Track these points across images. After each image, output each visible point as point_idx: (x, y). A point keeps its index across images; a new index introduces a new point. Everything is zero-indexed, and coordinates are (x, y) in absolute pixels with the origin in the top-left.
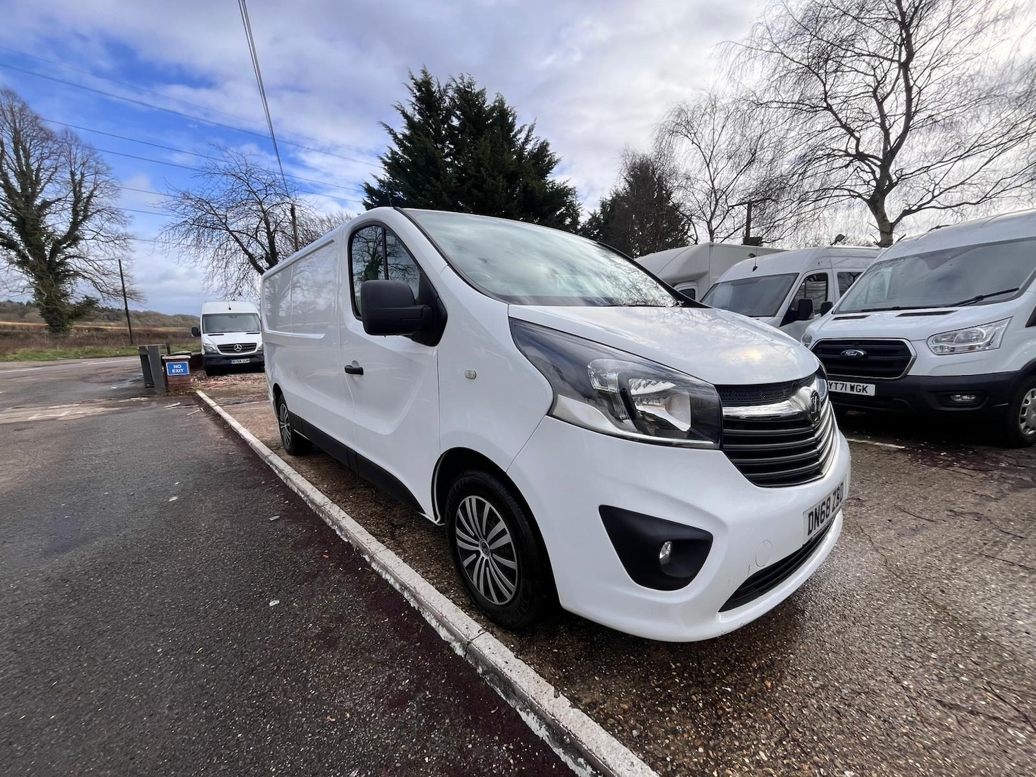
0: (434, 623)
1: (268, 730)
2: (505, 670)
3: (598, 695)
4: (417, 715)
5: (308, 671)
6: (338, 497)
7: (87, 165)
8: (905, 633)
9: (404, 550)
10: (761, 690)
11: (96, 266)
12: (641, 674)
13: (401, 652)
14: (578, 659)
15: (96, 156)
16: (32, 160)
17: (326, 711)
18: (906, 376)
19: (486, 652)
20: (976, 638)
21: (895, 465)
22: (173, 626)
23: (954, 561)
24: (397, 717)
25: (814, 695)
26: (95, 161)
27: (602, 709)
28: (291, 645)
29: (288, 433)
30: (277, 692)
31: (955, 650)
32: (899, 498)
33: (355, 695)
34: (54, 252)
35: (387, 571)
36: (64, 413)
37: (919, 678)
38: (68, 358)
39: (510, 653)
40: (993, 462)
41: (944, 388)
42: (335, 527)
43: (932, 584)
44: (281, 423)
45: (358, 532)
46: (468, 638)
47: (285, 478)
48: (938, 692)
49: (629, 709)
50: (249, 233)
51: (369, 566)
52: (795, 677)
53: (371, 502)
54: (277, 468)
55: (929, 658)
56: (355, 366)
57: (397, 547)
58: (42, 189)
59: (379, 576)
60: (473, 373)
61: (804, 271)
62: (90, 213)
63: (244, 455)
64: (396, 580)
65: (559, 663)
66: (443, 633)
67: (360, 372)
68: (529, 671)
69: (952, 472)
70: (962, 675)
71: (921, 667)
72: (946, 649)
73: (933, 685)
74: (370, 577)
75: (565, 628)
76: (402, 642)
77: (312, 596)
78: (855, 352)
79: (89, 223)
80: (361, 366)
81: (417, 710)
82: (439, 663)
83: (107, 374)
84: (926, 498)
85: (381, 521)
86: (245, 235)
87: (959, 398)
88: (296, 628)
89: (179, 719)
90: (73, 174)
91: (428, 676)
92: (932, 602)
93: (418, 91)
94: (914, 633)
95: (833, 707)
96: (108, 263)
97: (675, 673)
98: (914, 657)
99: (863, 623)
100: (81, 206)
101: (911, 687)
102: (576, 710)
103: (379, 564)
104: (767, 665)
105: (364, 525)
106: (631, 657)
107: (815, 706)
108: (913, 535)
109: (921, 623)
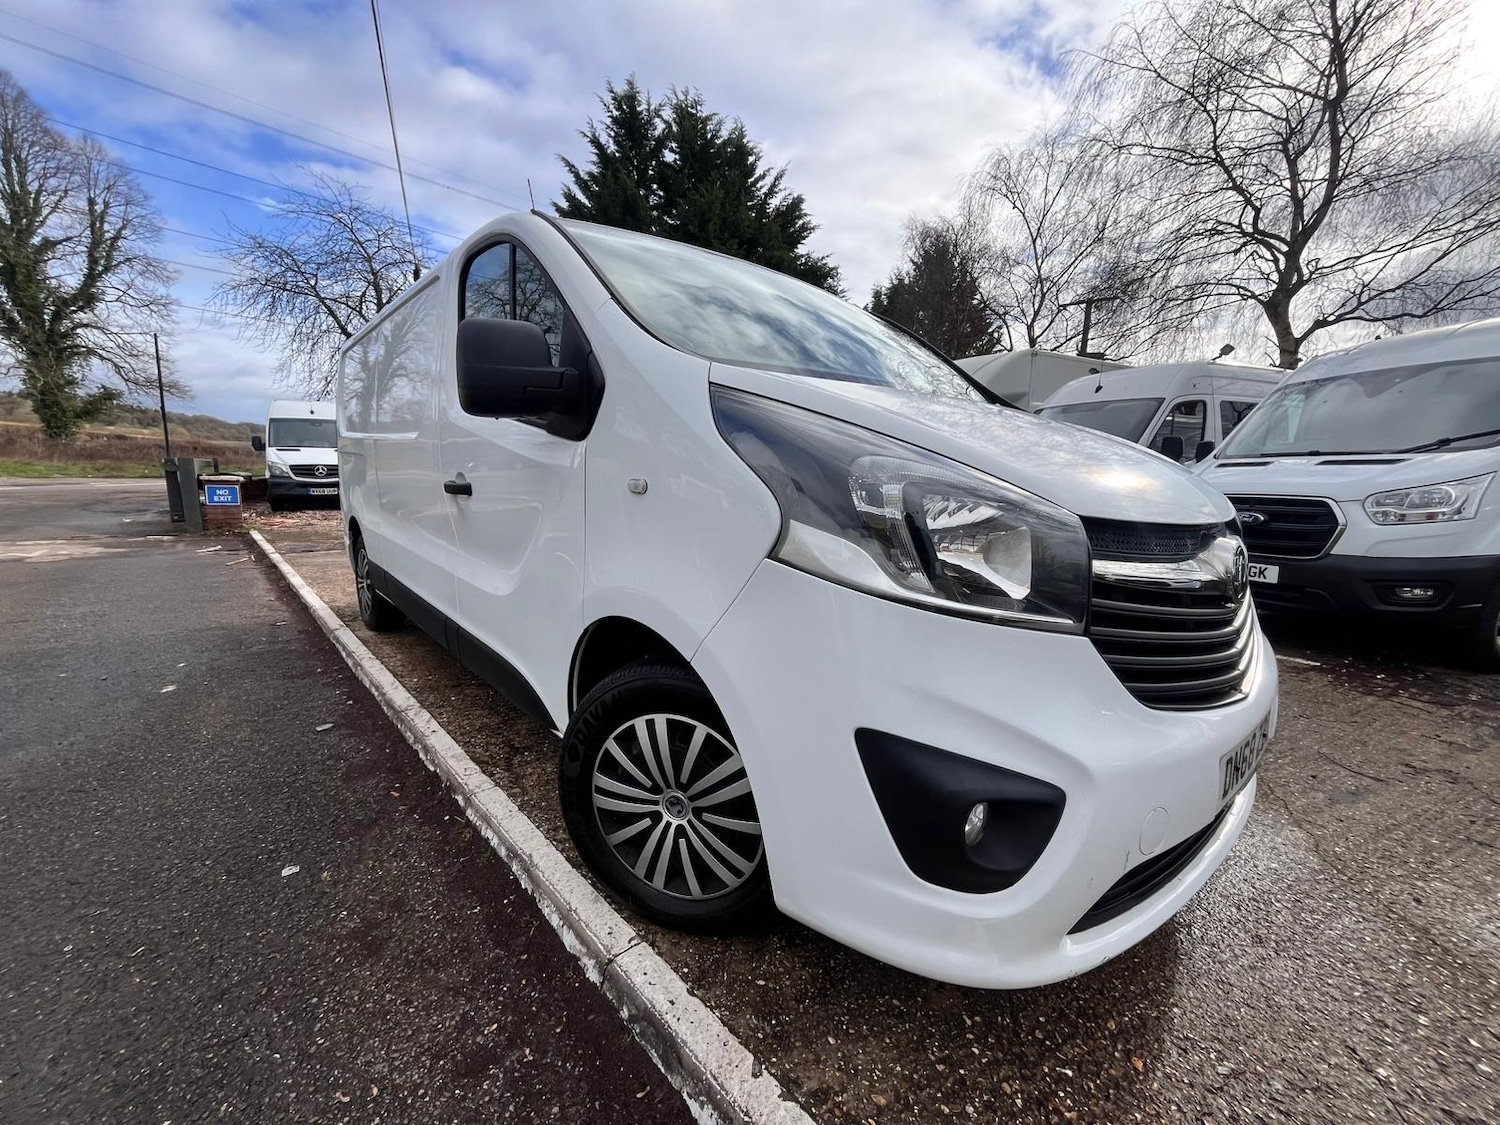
0: (555, 921)
1: (221, 1114)
2: (668, 1017)
3: (831, 1075)
4: (501, 1097)
5: (321, 1000)
6: (431, 699)
7: (114, 190)
8: (1366, 974)
9: (523, 789)
10: (1126, 1076)
11: (120, 341)
12: (910, 1035)
13: (491, 970)
14: (800, 1001)
15: (129, 178)
16: (30, 177)
17: (337, 1079)
18: (1328, 555)
19: (638, 980)
20: (1489, 989)
21: (1309, 691)
22: (105, 904)
23: (1428, 848)
24: (464, 1098)
25: (1221, 1089)
26: (127, 185)
27: (838, 1105)
28: (302, 947)
29: (367, 595)
30: (257, 1039)
31: (1457, 1011)
32: (1323, 741)
33: (395, 1051)
34: (57, 317)
35: (490, 825)
36: (37, 551)
37: (1405, 1063)
38: (71, 476)
39: (681, 984)
40: (1460, 693)
41: (1385, 576)
42: (418, 747)
43: (1398, 887)
44: (359, 580)
45: (453, 757)
46: (609, 952)
47: (354, 664)
48: (1443, 1094)
49: (887, 1105)
50: (350, 303)
51: (462, 813)
52: (1185, 1050)
53: (483, 708)
54: (344, 648)
55: (1416, 1024)
56: (459, 482)
57: (513, 786)
58: (43, 223)
59: (476, 831)
60: (642, 483)
61: (1172, 395)
62: (115, 263)
63: (300, 627)
64: (503, 840)
65: (765, 1006)
66: (569, 940)
67: (466, 490)
68: (710, 1022)
69: (1398, 705)
70: (1479, 1060)
71: (1404, 1042)
72: (1441, 1008)
73: (1432, 1078)
74: (462, 833)
75: (780, 941)
76: (497, 951)
77: (359, 861)
78: (1251, 516)
79: (114, 278)
80: (468, 481)
81: (504, 1084)
82: (556, 995)
83: (122, 501)
84: (1365, 744)
85: (493, 740)
86: (343, 306)
87: (1407, 593)
88: (319, 917)
89: (62, 1087)
90: (91, 202)
91: (533, 1018)
92: (1404, 919)
93: (617, 110)
94: (1383, 976)
95: (1257, 1117)
96: (140, 338)
97: (971, 1036)
98: (1390, 1022)
99: (1292, 953)
100: (102, 251)
101: (1393, 1080)
102: (790, 1104)
103: (477, 811)
104: (1133, 1027)
105: (465, 745)
106: (895, 1002)
107: (1226, 1113)
108: (1354, 802)
109: (1390, 957)
